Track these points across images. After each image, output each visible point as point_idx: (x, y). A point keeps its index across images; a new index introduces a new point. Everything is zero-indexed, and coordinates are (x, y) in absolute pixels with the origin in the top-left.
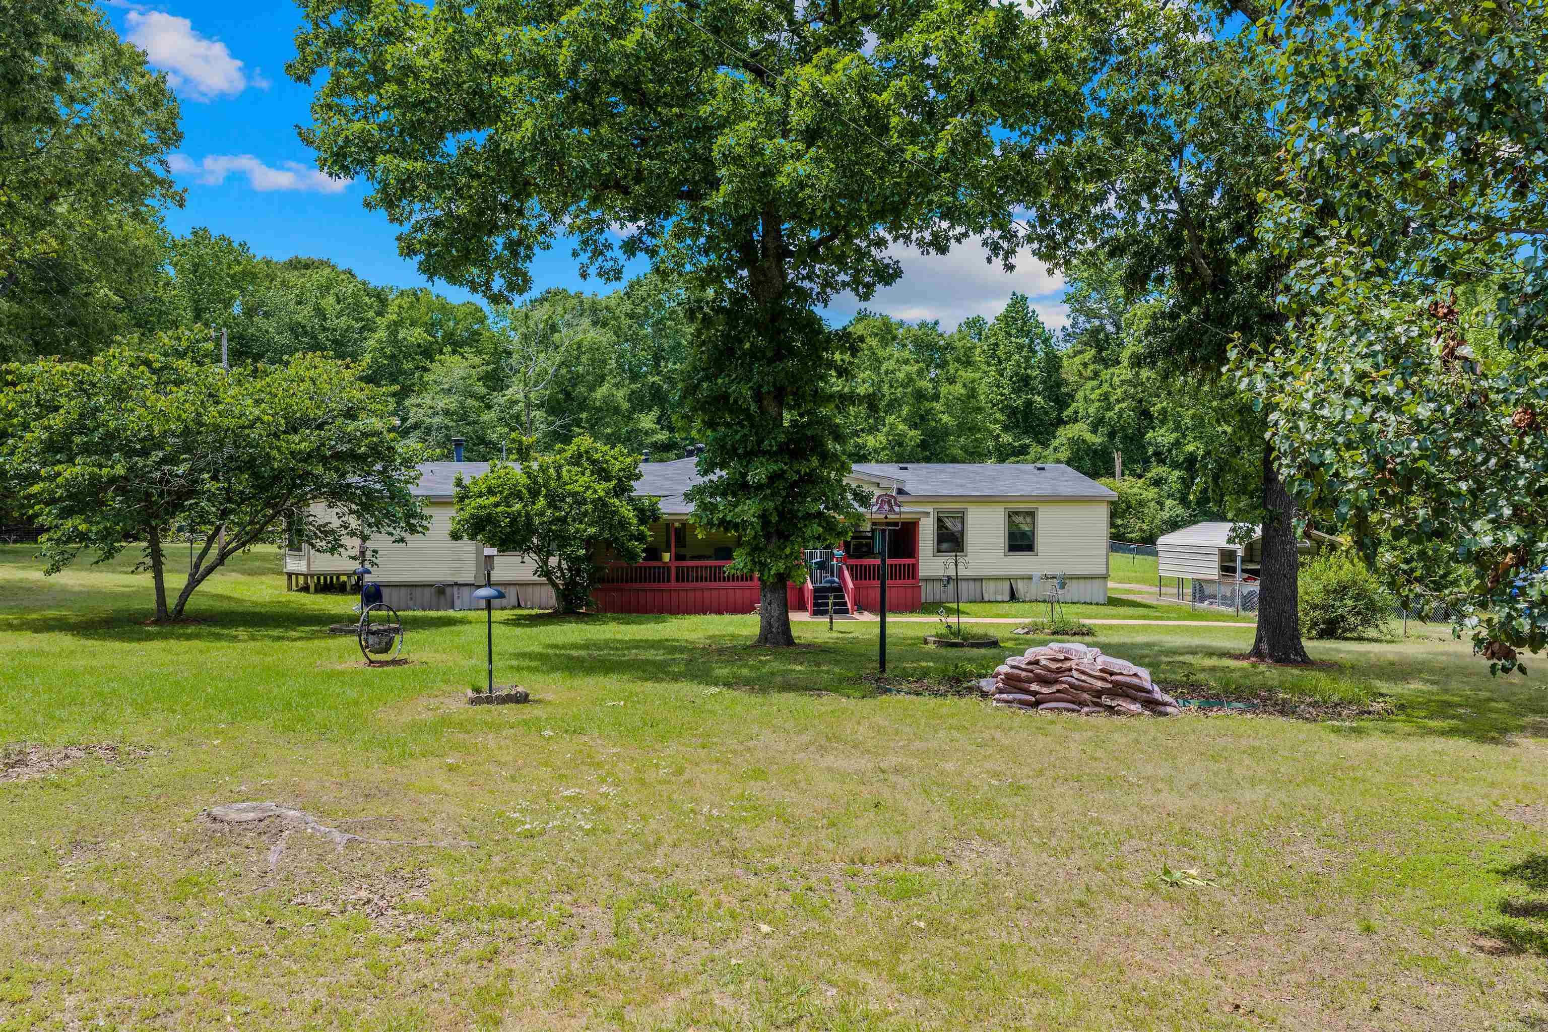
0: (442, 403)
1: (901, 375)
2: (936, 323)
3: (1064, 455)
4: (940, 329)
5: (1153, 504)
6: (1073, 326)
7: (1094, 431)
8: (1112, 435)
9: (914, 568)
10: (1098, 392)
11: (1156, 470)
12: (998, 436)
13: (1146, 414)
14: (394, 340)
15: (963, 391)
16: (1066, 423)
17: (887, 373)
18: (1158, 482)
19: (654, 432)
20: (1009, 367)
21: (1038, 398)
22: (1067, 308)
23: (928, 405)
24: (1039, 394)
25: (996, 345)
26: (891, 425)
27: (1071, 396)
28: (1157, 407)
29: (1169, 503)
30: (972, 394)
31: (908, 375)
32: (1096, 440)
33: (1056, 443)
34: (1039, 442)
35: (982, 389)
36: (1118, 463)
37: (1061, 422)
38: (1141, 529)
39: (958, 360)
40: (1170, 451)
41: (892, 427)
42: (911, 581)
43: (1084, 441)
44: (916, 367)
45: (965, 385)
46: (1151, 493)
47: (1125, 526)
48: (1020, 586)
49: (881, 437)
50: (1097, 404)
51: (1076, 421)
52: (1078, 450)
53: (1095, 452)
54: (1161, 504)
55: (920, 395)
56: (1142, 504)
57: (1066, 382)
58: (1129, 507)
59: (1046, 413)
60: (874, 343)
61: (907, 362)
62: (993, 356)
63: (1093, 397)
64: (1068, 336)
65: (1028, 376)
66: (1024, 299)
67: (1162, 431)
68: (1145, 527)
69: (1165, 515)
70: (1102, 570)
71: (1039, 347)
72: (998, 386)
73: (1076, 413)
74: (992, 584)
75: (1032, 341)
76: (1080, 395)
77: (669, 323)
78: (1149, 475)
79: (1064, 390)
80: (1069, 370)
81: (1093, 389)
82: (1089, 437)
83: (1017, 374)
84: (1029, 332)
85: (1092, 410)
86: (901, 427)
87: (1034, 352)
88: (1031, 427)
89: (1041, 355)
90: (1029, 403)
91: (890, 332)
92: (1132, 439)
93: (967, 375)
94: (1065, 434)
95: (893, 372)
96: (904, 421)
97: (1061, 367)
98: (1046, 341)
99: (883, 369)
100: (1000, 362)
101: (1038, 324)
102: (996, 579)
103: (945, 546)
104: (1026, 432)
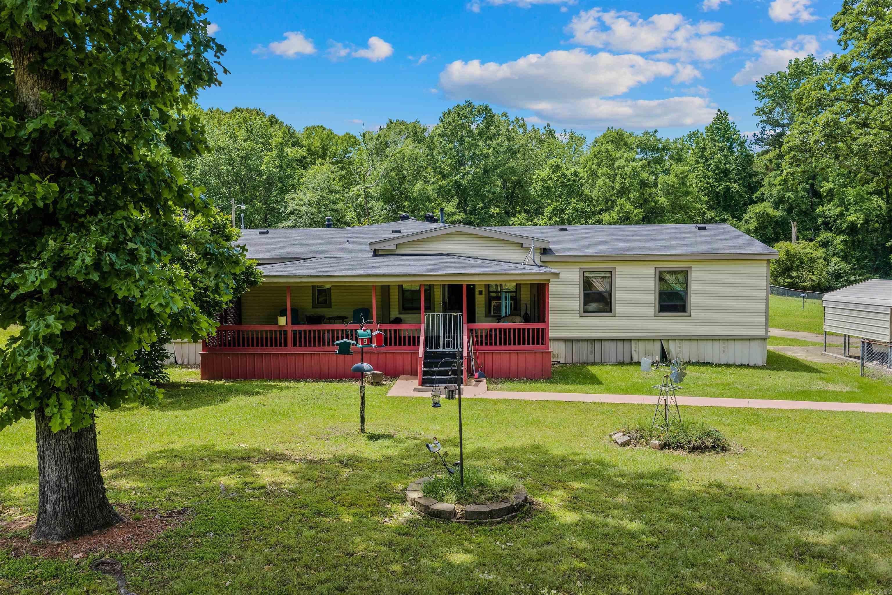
0: (309, 196)
1: (628, 170)
2: (656, 132)
3: (752, 225)
4: (659, 136)
5: (821, 261)
6: (761, 133)
7: (776, 207)
8: (790, 210)
9: (543, 332)
10: (779, 178)
11: (824, 235)
12: (704, 213)
13: (816, 194)
14: (281, 156)
15: (675, 180)
16: (755, 202)
17: (618, 168)
18: (825, 244)
19: (453, 214)
20: (713, 162)
21: (735, 185)
22: (757, 119)
23: (648, 190)
24: (735, 182)
25: (704, 148)
26: (621, 205)
27: (760, 184)
28: (825, 189)
29: (834, 259)
30: (683, 181)
31: (634, 169)
32: (778, 213)
33: (746, 216)
34: (734, 217)
35: (692, 179)
36: (794, 230)
37: (752, 202)
38: (811, 280)
39: (672, 158)
40: (835, 221)
41: (622, 206)
42: (541, 347)
43: (768, 215)
44: (640, 163)
45: (676, 176)
46: (820, 252)
47: (799, 277)
48: (672, 348)
49: (614, 214)
50: (779, 187)
51: (763, 200)
52: (763, 222)
53: (776, 222)
54: (828, 261)
55: (644, 184)
56: (812, 260)
57: (756, 174)
58: (802, 263)
59: (741, 196)
60: (610, 148)
61: (634, 160)
62: (702, 157)
63: (775, 182)
64: (758, 141)
65: (727, 170)
66: (726, 114)
67: (830, 206)
68: (814, 278)
69: (831, 269)
70: (761, 332)
71: (736, 149)
72: (705, 177)
73: (763, 194)
74: (642, 344)
75: (731, 145)
76: (765, 182)
77: (466, 139)
78: (819, 239)
79: (754, 179)
80: (758, 166)
81: (775, 177)
82: (771, 211)
83: (718, 168)
84: (729, 138)
85: (774, 192)
86: (629, 207)
87: (732, 153)
88: (729, 206)
89: (737, 153)
90: (728, 189)
91: (623, 139)
92: (805, 213)
93: (679, 168)
94: (753, 210)
95: (623, 168)
96: (631, 203)
97: (752, 163)
98: (742, 144)
99: (616, 165)
100: (707, 160)
101: (736, 132)
102: (646, 340)
103: (593, 306)
104: (725, 209)
